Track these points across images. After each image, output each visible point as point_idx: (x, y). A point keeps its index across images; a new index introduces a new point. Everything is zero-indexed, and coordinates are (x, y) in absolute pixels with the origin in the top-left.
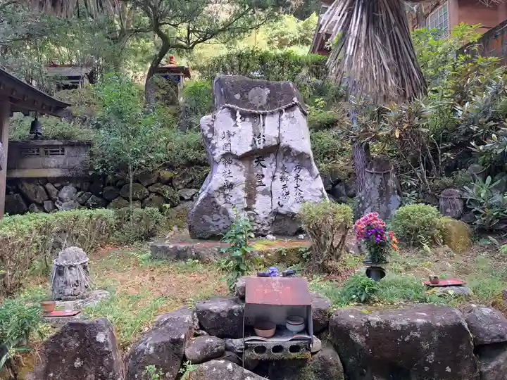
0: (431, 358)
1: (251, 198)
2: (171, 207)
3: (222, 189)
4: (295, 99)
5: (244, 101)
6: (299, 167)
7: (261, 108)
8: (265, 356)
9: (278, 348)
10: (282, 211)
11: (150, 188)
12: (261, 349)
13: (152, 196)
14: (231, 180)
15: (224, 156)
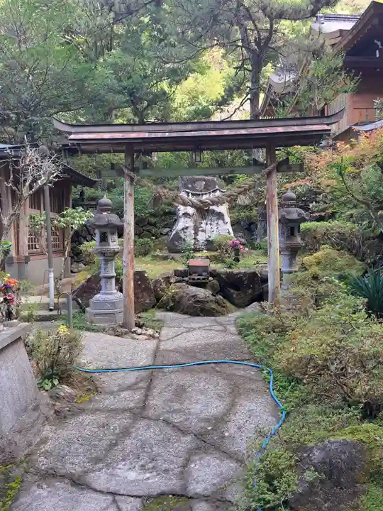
0: (246, 282)
1: (196, 234)
2: (156, 238)
3: (183, 229)
4: (217, 187)
5: (193, 188)
6: (218, 219)
7: (201, 191)
8: (194, 281)
9: (198, 279)
10: (210, 239)
11: (144, 228)
12: (194, 279)
13: (145, 232)
14: (187, 225)
15: (183, 214)
